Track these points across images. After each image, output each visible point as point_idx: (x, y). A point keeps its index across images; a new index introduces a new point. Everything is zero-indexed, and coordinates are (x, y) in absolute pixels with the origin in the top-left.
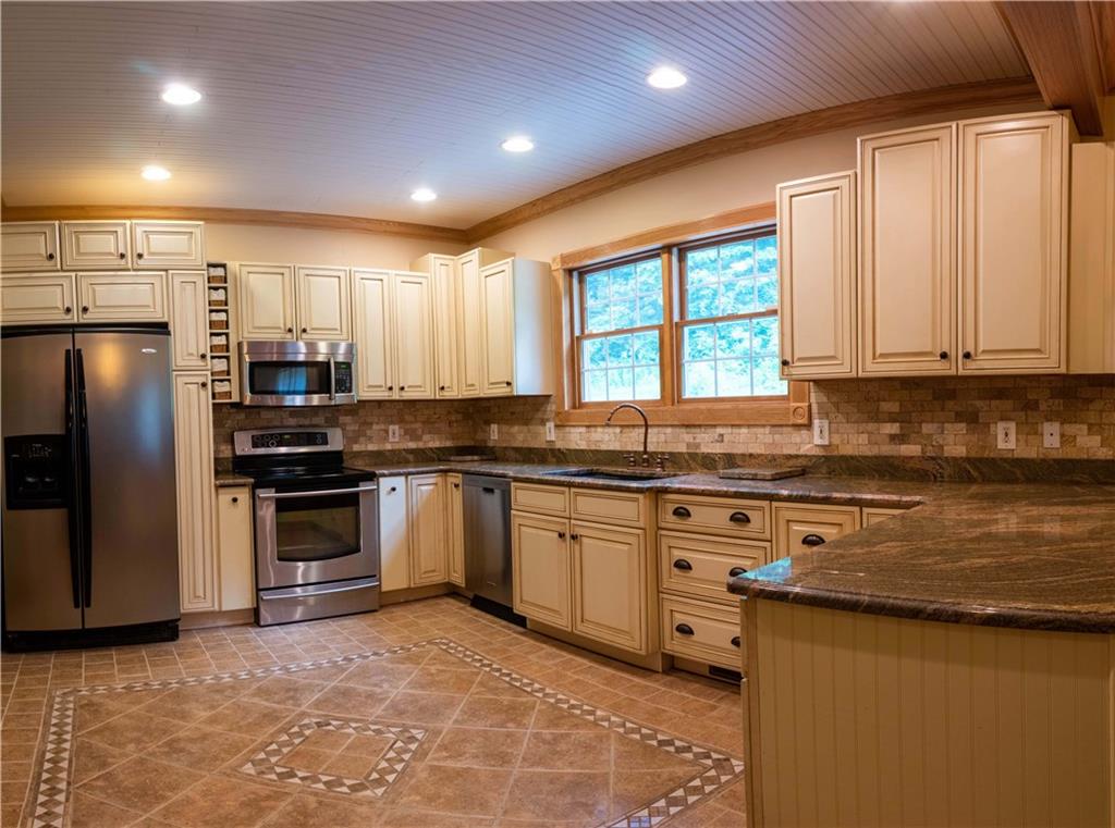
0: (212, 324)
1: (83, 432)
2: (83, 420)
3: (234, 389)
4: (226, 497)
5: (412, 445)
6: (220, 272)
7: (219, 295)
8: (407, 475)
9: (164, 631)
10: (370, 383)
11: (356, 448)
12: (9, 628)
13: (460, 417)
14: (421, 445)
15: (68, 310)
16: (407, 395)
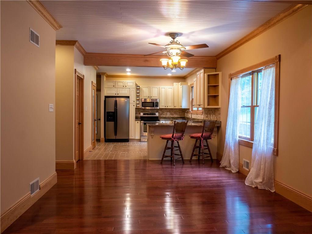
0: (137, 96)
1: (117, 111)
2: (117, 109)
3: (140, 106)
4: (136, 122)
5: (172, 116)
6: (139, 87)
7: (138, 91)
8: (165, 120)
9: (127, 140)
10: (161, 106)
11: (161, 116)
12: (106, 138)
13: (181, 112)
14: (173, 116)
15: (116, 94)
16: (168, 108)
